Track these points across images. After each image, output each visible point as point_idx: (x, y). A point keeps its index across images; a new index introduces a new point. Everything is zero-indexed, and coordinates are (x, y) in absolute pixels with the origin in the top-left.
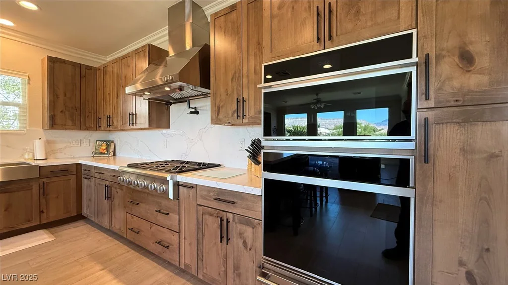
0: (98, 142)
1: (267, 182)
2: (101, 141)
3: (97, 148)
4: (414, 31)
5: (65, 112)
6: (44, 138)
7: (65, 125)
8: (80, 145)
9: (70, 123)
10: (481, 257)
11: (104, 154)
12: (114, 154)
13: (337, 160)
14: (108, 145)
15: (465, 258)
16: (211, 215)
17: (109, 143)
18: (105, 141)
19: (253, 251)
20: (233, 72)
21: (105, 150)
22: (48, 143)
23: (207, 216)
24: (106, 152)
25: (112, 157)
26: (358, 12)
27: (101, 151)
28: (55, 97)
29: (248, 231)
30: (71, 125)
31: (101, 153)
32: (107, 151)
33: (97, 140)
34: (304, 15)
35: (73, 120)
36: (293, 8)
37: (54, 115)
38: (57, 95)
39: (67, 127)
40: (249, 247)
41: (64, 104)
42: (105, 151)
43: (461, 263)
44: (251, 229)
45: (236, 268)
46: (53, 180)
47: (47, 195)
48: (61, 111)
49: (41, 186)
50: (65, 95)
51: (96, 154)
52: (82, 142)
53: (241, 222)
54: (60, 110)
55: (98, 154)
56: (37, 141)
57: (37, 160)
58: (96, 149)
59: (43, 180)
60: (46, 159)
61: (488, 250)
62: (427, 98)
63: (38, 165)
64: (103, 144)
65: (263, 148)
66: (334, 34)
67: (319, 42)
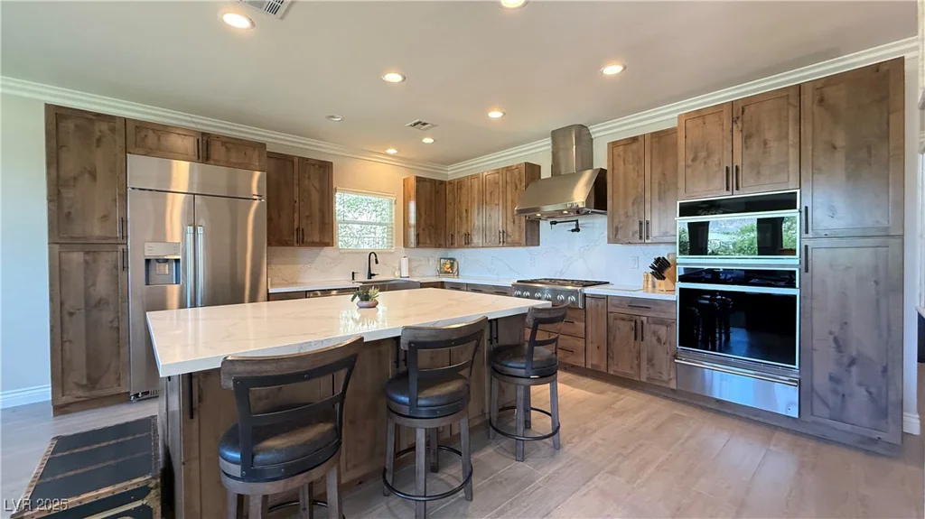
0: (443, 260)
1: (682, 290)
2: (446, 258)
3: (442, 267)
4: (798, 191)
6: (410, 256)
8: (427, 263)
9: (428, 242)
10: (842, 328)
11: (449, 272)
12: (458, 273)
13: (743, 273)
14: (451, 263)
15: (833, 330)
16: (623, 320)
17: (451, 260)
18: (449, 259)
19: (667, 345)
20: (634, 197)
22: (411, 261)
23: (619, 322)
26: (758, 173)
27: (446, 270)
29: (663, 331)
31: (446, 272)
32: (452, 270)
33: (442, 258)
34: (714, 169)
36: (705, 163)
37: (419, 234)
40: (663, 341)
42: (449, 270)
43: (831, 333)
44: (665, 328)
45: (650, 360)
50: (426, 213)
51: (441, 273)
52: (429, 260)
53: (655, 323)
55: (443, 273)
56: (404, 259)
57: (403, 277)
58: (440, 268)
60: (408, 277)
61: (846, 323)
62: (807, 232)
64: (447, 262)
65: (677, 264)
66: (740, 185)
67: (728, 189)
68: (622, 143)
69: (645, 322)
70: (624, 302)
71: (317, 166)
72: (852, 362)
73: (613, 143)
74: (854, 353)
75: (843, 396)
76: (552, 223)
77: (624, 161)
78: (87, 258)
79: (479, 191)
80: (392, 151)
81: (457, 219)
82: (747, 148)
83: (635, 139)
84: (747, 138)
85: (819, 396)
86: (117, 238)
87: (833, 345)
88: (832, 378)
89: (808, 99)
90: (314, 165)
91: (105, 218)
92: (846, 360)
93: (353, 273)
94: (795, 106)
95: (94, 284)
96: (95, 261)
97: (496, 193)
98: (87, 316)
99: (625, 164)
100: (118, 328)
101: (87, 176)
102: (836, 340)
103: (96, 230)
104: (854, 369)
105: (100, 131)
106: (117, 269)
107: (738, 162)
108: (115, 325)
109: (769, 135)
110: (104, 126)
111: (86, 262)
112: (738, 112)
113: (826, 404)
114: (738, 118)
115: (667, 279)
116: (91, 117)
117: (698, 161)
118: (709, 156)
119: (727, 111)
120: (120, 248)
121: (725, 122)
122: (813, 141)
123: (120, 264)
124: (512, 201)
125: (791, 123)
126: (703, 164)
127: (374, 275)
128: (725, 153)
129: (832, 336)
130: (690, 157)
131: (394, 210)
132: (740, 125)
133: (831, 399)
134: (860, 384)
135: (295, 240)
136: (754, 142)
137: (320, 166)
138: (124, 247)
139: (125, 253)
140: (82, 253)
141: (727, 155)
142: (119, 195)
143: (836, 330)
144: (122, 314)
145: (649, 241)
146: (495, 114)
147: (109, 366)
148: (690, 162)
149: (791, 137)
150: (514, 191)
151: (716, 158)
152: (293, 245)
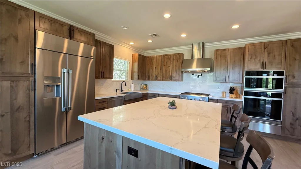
1: (245, 98)
4: (284, 71)
11: (145, 89)
17: (146, 85)
18: (145, 84)
20: (224, 68)
26: (272, 64)
33: (142, 84)
34: (258, 62)
52: (138, 85)
60: (134, 91)
61: (296, 109)
62: (286, 83)
64: (144, 86)
66: (266, 68)
67: (262, 68)
68: (220, 50)
69: (231, 108)
70: (224, 102)
71: (109, 46)
72: (297, 119)
73: (217, 50)
74: (298, 117)
75: (294, 128)
76: (192, 74)
77: (221, 56)
78: (12, 84)
79: (161, 61)
80: (132, 43)
81: (151, 70)
82: (269, 57)
83: (225, 50)
84: (269, 54)
85: (287, 129)
86: (29, 74)
87: (291, 114)
88: (291, 124)
89: (289, 45)
90: (108, 45)
91: (22, 62)
92: (295, 119)
93: (117, 90)
94: (285, 46)
95: (16, 99)
96: (16, 86)
97: (169, 63)
98: (12, 116)
99: (221, 57)
100: (29, 121)
101: (13, 39)
102: (293, 113)
103: (18, 69)
104: (297, 121)
105: (21, 15)
106: (29, 90)
107: (266, 60)
108: (27, 119)
109: (276, 54)
110: (23, 13)
111: (12, 86)
112: (266, 45)
113: (289, 131)
114: (266, 47)
115: (234, 94)
116: (15, 6)
117: (252, 59)
118: (256, 58)
119: (263, 44)
120: (31, 79)
121: (262, 48)
122: (289, 57)
123: (30, 88)
124: (176, 66)
125: (283, 51)
126: (254, 60)
127: (123, 90)
128: (261, 58)
129: (291, 112)
130: (250, 58)
131: (129, 65)
132: (267, 50)
133: (291, 130)
134: (299, 125)
135: (101, 76)
136: (271, 55)
137: (110, 46)
138: (33, 78)
139: (34, 82)
140: (10, 82)
141: (262, 58)
142: (30, 51)
143: (293, 111)
144: (31, 113)
145: (228, 82)
146: (184, 35)
147: (24, 141)
148: (249, 59)
149: (283, 55)
150: (177, 62)
151: (258, 59)
152: (100, 78)
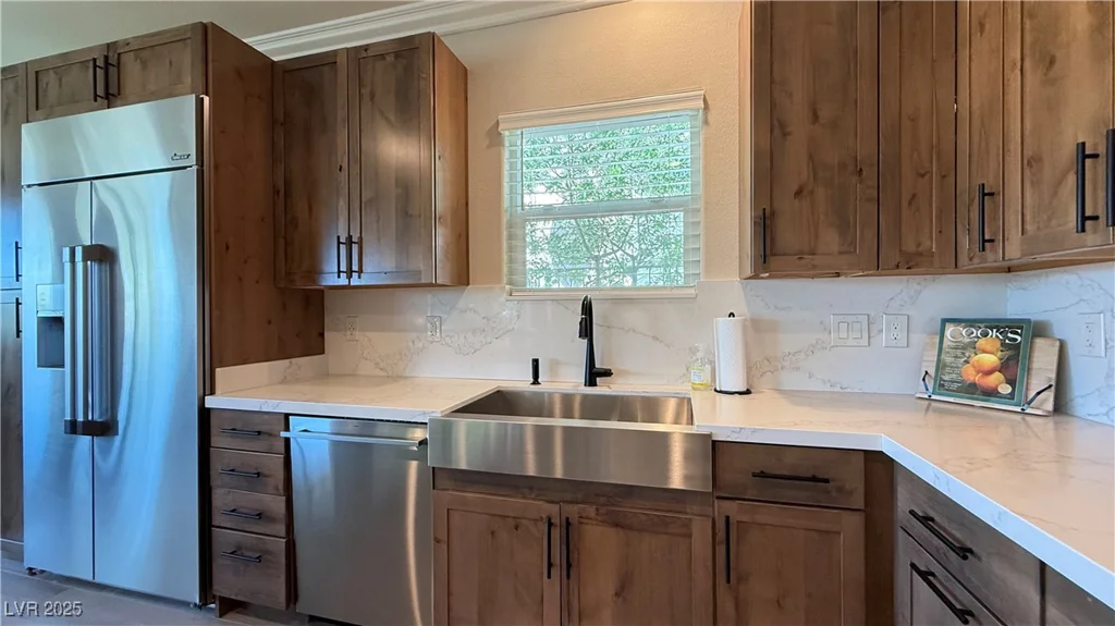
0: (950, 329)
2: (970, 323)
3: (948, 359)
5: (812, 192)
6: (742, 310)
7: (813, 254)
8: (865, 341)
11: (991, 393)
12: (1060, 407)
14: (1016, 347)
18: (995, 324)
21: (997, 377)
22: (757, 330)
24: (1005, 389)
25: (1050, 423)
27: (970, 375)
28: (777, 131)
30: (835, 248)
31: (972, 390)
32: (1011, 382)
33: (945, 321)
35: (844, 226)
37: (773, 213)
38: (782, 125)
39: (818, 260)
41: (811, 157)
42: (998, 383)
46: (767, 515)
47: (740, 580)
48: (798, 193)
49: (721, 535)
50: (815, 118)
51: (941, 386)
52: (874, 329)
54: (795, 188)
55: (950, 392)
56: (724, 321)
57: (720, 392)
58: (940, 366)
59: (731, 508)
60: (748, 392)
63: (710, 436)
64: (982, 342)
71: (390, 59)
90: (383, 56)
93: (535, 363)
123: (14, 325)
127: (607, 373)
138: (18, 294)
139: (19, 305)
